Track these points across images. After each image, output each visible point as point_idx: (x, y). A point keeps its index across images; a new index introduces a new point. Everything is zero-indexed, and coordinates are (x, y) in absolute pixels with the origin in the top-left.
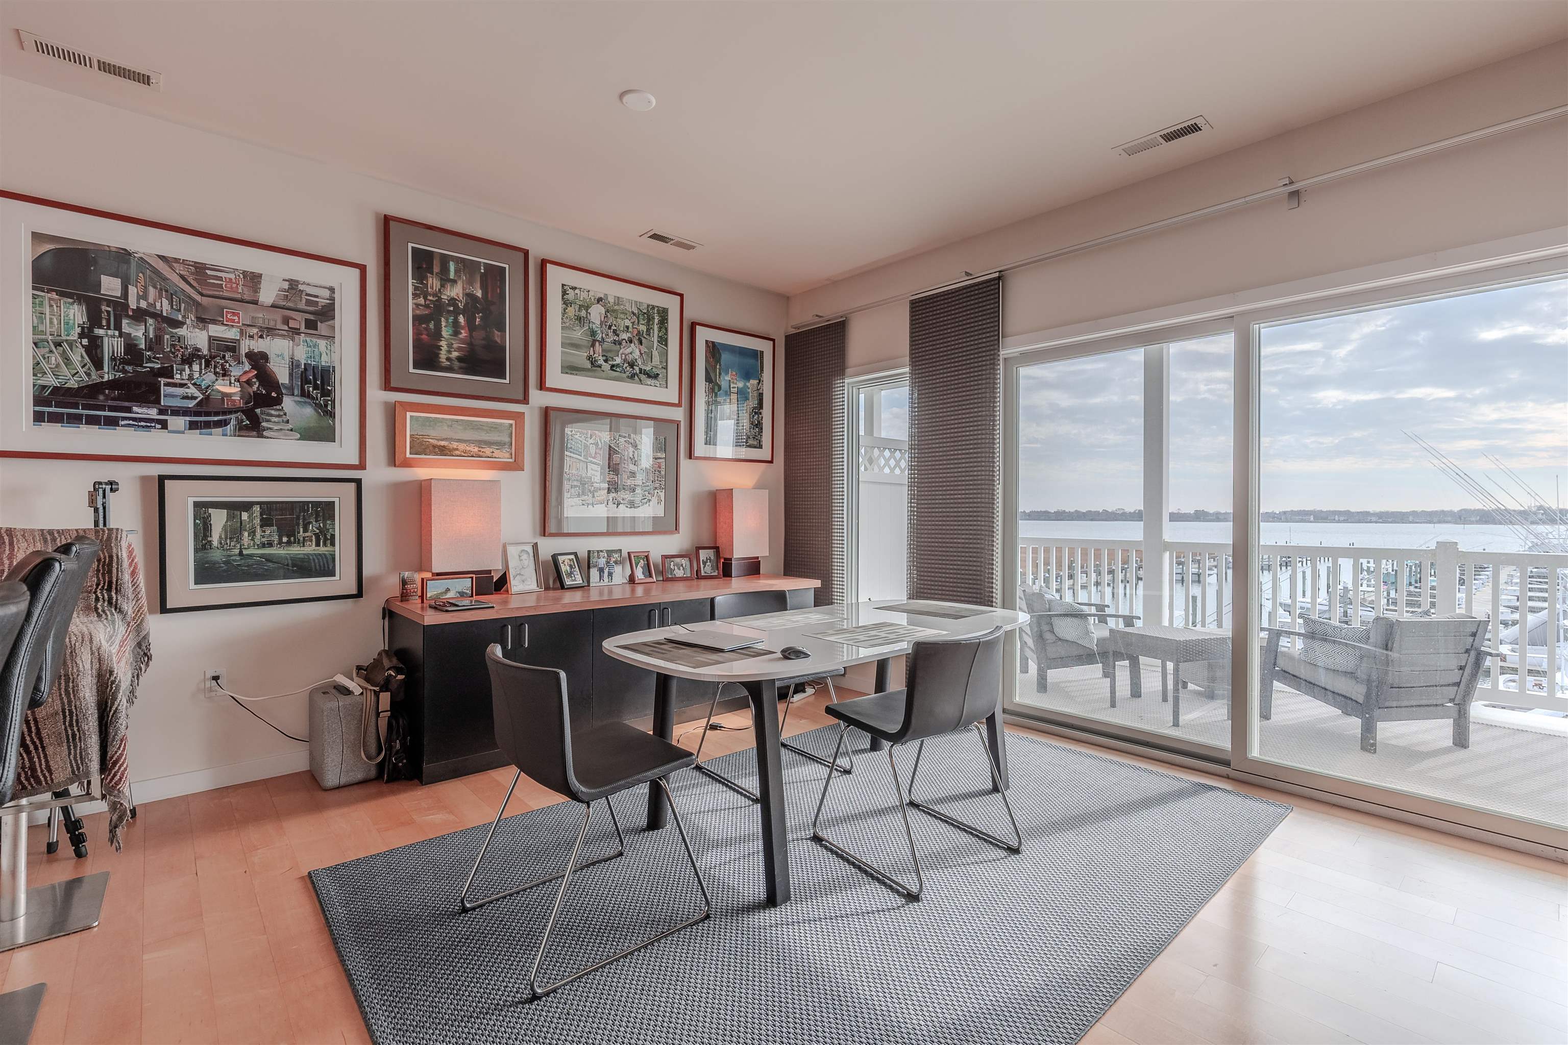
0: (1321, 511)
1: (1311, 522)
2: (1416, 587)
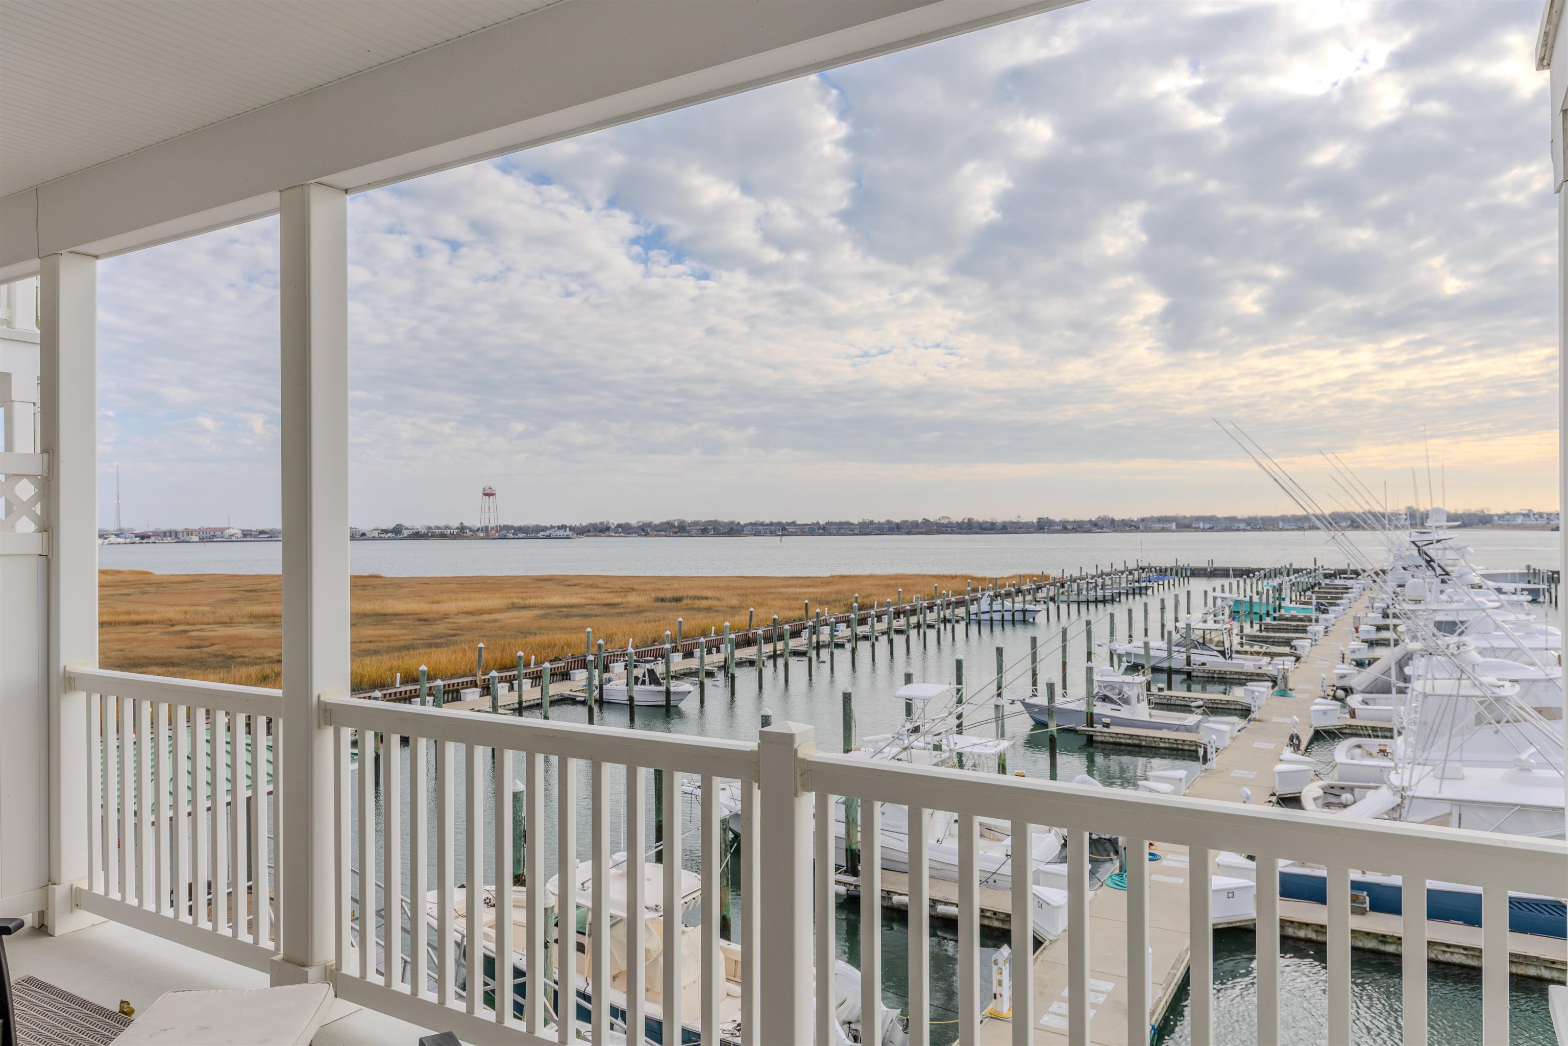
0: (1185, 518)
1: (1173, 531)
2: (1275, 619)
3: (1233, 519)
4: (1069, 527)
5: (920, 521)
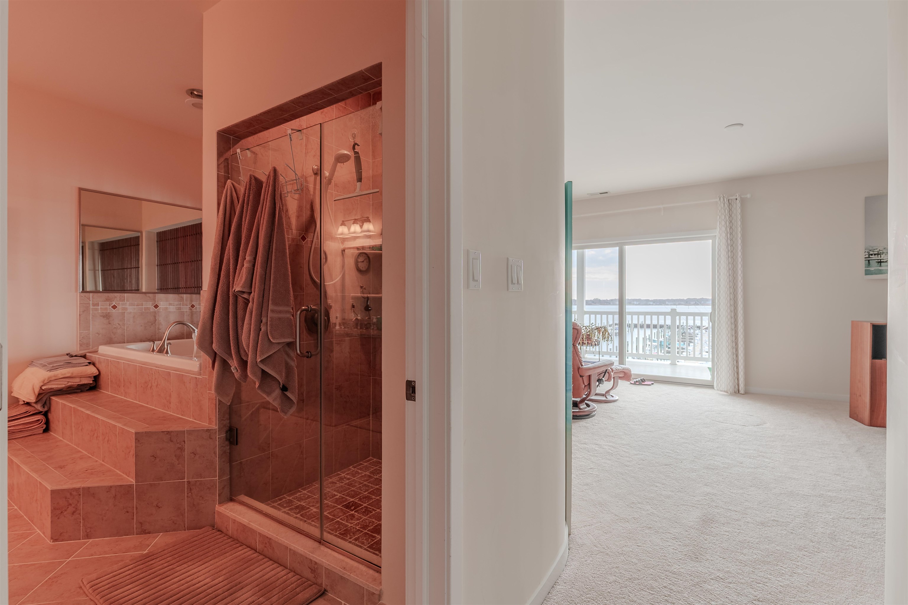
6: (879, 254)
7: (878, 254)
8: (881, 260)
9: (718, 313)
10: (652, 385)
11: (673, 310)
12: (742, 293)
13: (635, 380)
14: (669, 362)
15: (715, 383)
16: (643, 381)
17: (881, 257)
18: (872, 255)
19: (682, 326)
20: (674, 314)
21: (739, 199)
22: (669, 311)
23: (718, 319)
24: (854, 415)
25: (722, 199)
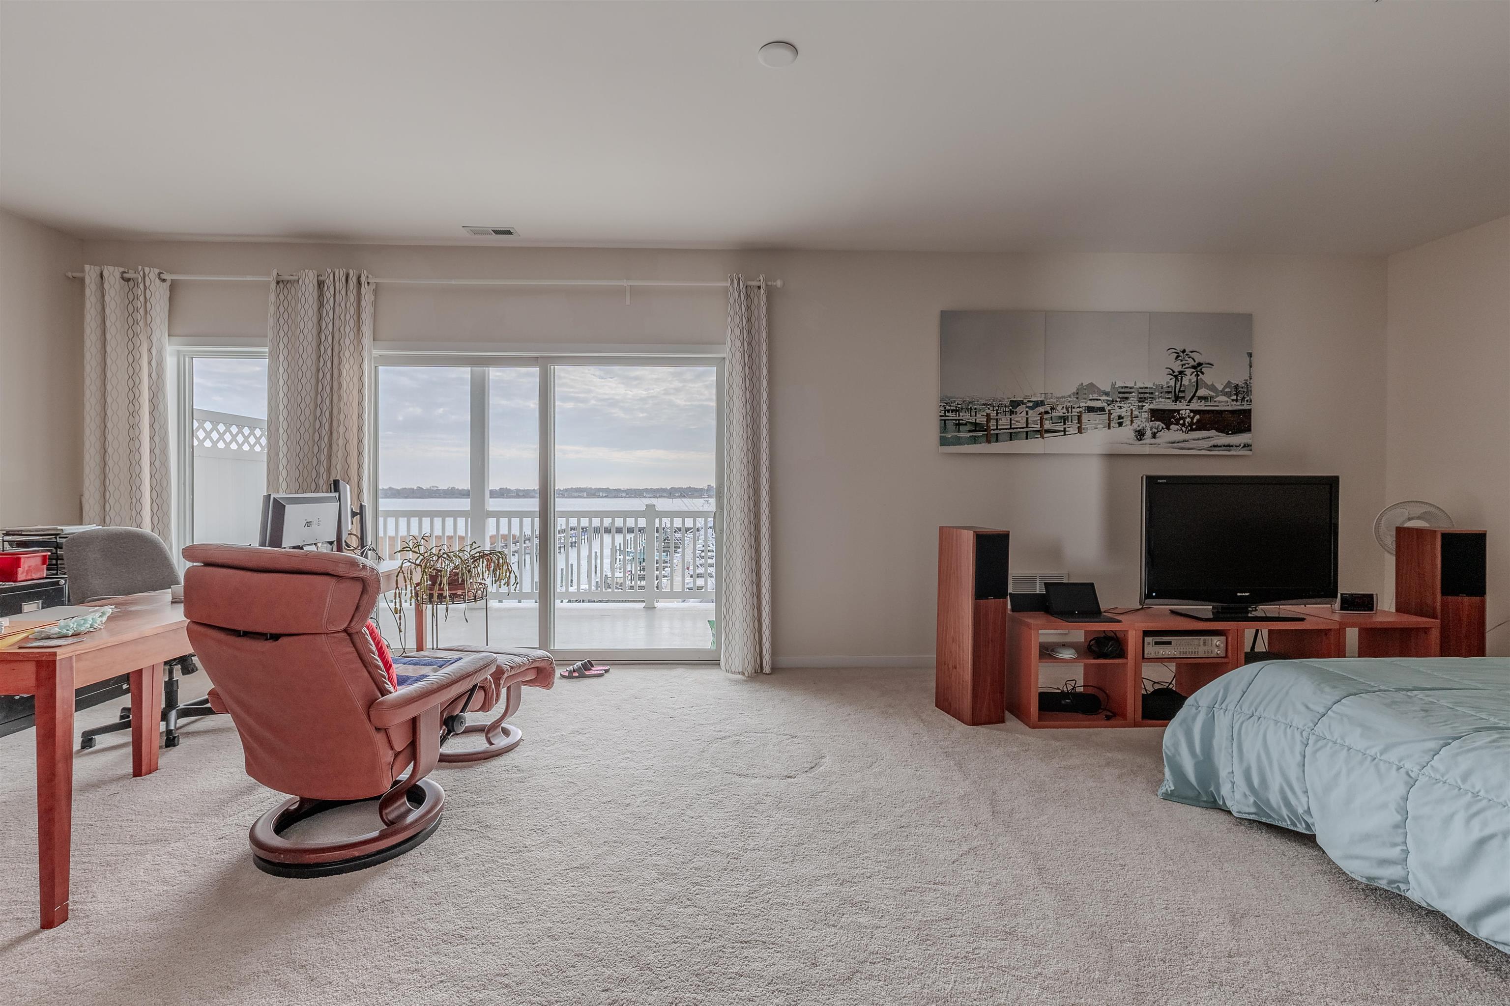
3: (619, 491)
4: (521, 494)
5: (415, 488)
6: (958, 411)
7: (956, 411)
8: (959, 420)
9: (729, 514)
10: (606, 675)
11: (651, 507)
12: (767, 475)
13: (571, 668)
14: (642, 605)
15: (722, 656)
16: (588, 665)
17: (959, 416)
18: (948, 411)
19: (664, 529)
20: (651, 512)
21: (763, 286)
22: (642, 510)
23: (728, 526)
24: (945, 703)
25: (735, 281)
